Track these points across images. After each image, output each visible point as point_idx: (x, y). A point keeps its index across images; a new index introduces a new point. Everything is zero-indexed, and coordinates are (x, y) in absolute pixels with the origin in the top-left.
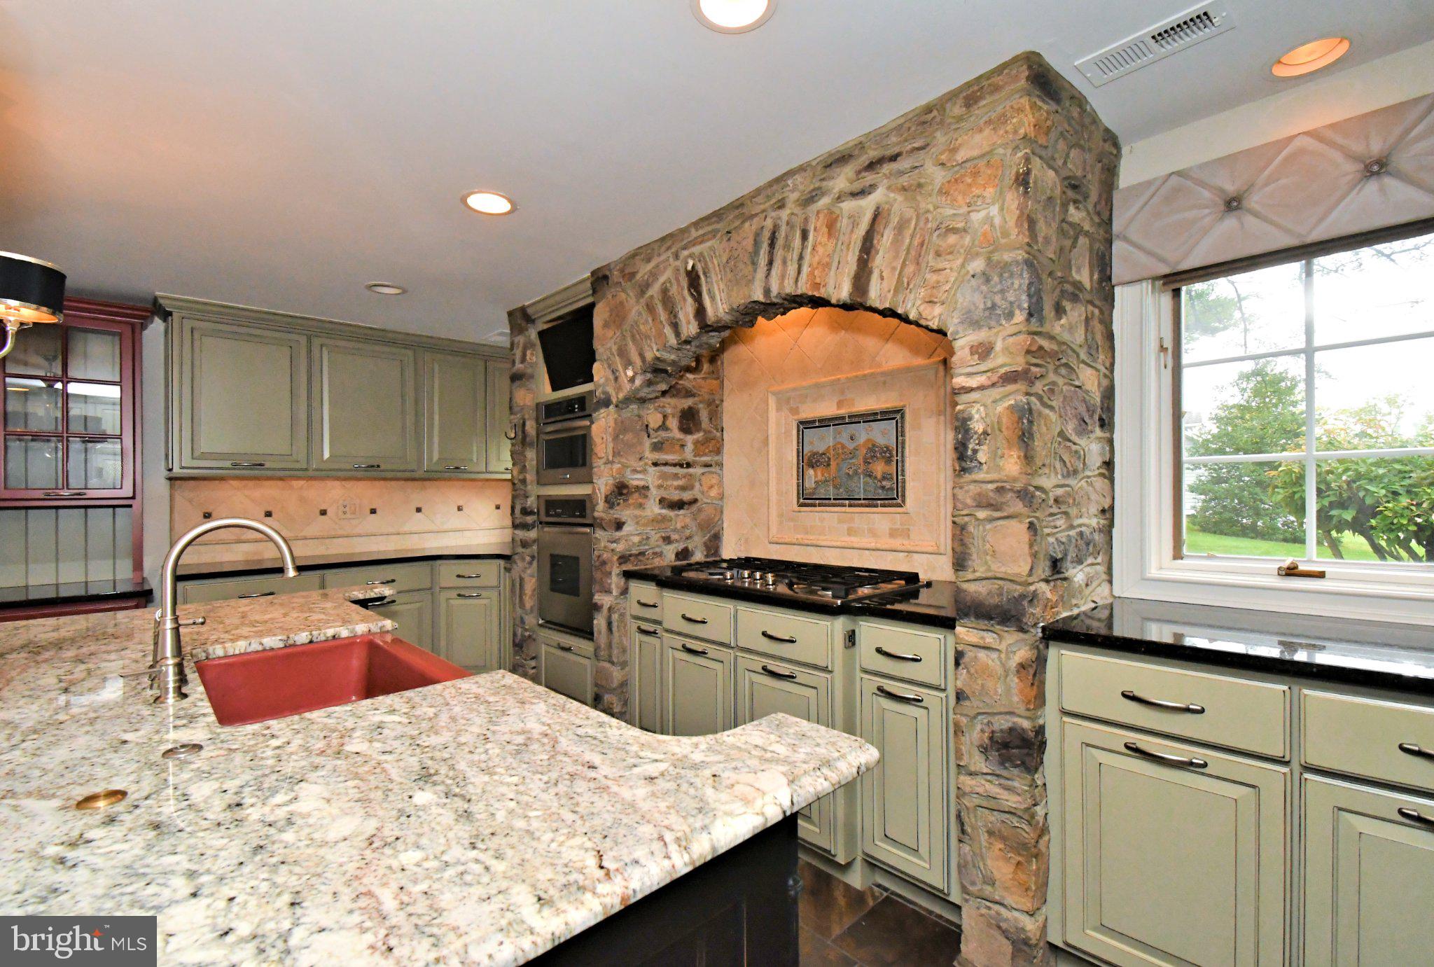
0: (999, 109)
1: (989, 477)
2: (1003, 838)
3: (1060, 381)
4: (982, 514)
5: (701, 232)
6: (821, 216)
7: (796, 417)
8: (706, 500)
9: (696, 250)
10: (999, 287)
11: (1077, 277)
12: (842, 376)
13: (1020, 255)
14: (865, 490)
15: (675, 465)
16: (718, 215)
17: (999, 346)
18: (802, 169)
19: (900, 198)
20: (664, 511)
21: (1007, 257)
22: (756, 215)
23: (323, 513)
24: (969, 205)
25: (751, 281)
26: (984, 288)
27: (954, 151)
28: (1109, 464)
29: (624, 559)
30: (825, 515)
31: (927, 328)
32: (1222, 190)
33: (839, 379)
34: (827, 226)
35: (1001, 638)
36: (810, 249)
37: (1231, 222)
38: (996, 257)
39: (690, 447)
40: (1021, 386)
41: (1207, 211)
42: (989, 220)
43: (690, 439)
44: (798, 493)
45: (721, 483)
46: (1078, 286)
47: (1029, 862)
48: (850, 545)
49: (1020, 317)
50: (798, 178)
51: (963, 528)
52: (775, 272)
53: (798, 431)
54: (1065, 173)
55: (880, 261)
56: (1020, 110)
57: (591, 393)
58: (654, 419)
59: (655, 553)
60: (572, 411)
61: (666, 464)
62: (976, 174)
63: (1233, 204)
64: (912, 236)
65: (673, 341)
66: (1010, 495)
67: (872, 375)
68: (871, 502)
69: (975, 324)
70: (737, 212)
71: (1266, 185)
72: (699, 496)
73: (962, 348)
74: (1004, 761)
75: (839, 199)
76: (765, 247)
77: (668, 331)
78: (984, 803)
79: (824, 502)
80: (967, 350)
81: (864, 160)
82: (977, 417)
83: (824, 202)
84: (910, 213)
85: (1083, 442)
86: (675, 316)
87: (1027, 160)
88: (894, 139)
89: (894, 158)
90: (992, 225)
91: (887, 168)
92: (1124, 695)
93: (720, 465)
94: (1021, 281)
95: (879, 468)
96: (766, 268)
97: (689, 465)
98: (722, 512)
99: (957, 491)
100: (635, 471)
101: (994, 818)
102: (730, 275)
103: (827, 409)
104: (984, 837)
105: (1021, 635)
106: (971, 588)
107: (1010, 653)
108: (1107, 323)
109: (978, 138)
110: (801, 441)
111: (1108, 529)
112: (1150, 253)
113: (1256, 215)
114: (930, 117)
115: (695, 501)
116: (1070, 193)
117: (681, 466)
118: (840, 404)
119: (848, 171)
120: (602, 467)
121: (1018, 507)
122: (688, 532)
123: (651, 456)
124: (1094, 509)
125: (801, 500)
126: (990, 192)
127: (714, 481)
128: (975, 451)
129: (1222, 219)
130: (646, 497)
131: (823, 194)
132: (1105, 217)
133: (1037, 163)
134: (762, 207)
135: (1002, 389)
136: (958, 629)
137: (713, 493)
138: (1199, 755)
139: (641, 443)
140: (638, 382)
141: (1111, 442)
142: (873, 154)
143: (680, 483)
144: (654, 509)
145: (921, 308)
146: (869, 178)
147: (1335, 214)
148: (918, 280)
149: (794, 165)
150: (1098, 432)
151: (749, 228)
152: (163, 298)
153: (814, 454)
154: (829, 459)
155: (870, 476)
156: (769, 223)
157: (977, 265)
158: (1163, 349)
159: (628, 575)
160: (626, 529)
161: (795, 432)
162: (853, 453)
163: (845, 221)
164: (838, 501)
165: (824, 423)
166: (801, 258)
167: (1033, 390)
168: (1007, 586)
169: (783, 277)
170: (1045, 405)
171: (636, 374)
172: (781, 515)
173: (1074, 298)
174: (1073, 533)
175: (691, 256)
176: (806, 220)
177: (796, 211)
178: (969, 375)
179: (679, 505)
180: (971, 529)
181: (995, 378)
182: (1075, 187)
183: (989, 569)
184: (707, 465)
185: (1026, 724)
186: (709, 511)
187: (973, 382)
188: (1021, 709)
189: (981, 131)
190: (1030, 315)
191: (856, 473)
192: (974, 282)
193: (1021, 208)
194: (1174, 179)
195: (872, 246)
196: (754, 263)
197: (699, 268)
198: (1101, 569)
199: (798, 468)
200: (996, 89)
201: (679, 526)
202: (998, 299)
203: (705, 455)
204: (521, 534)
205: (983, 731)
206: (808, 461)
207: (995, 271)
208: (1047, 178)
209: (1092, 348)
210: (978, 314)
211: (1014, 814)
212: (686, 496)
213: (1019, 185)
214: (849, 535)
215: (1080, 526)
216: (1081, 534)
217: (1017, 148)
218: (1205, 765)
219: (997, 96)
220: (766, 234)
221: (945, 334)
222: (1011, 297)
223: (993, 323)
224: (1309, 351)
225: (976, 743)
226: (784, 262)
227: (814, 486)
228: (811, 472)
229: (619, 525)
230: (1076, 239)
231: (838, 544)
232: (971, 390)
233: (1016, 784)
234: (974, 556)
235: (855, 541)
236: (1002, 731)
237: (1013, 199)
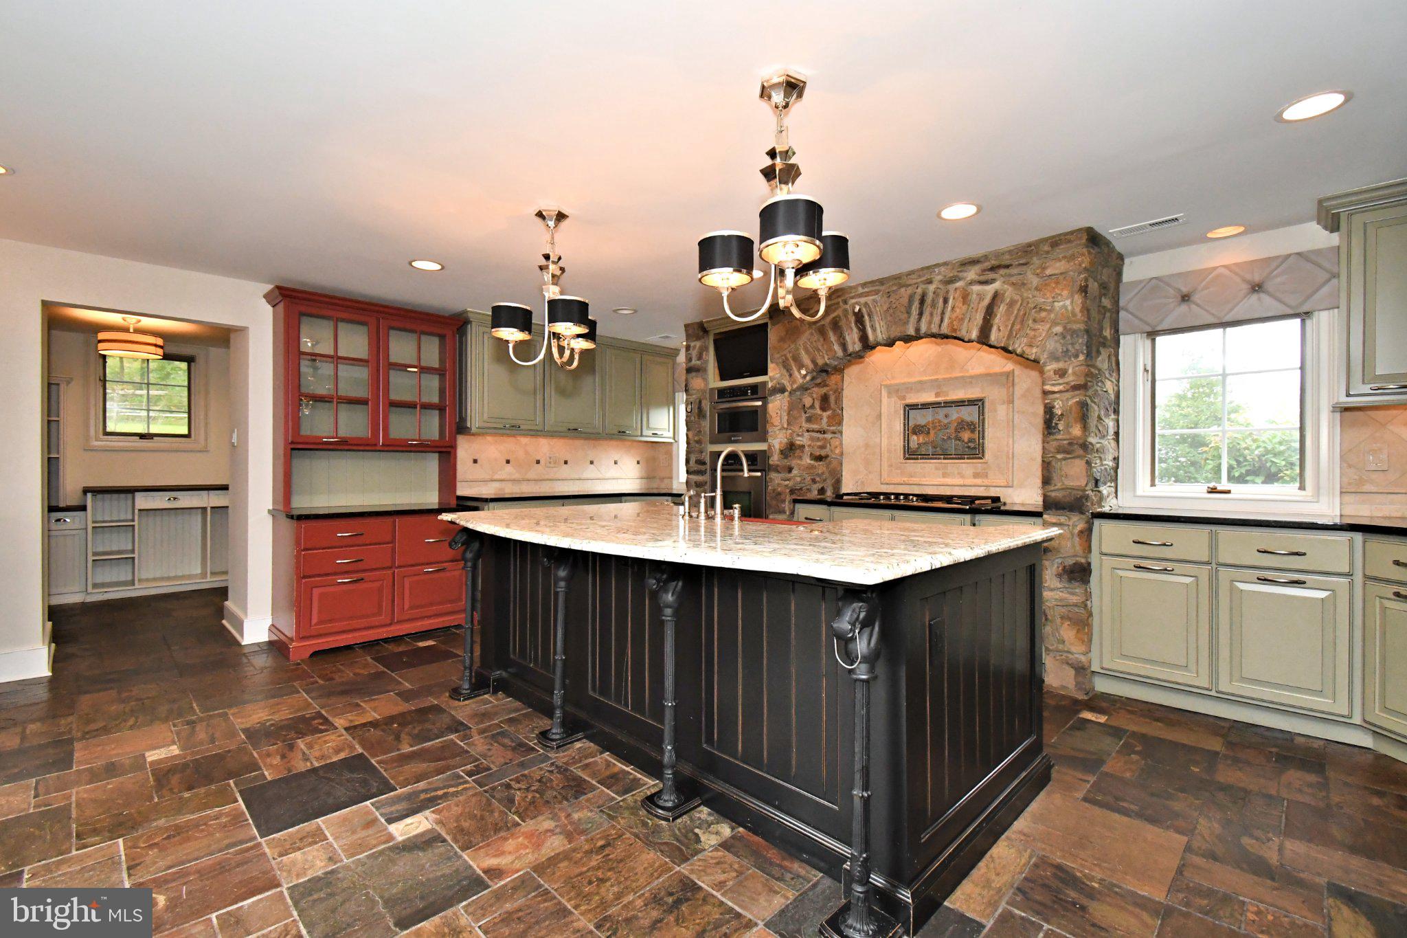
0: (1070, 252)
1: (1064, 437)
2: (1070, 619)
3: (1099, 388)
4: (1059, 456)
5: (866, 290)
6: (958, 292)
7: (903, 402)
8: (834, 456)
9: (863, 300)
10: (1070, 342)
11: (1105, 334)
12: (940, 377)
13: (1082, 326)
14: (955, 449)
15: (817, 432)
16: (881, 282)
17: (1070, 371)
18: (945, 264)
19: (1010, 289)
20: (812, 462)
21: (1075, 327)
22: (910, 285)
23: (538, 462)
24: (1053, 298)
25: (906, 323)
26: (1062, 341)
27: (1044, 269)
28: (1117, 434)
29: (792, 492)
30: (925, 465)
31: (1027, 359)
32: (1180, 290)
33: (938, 379)
34: (962, 298)
35: (1069, 519)
36: (949, 308)
37: (1184, 308)
38: (1069, 326)
39: (825, 420)
40: (1081, 392)
41: (1171, 300)
42: (1065, 307)
43: (825, 414)
44: (904, 451)
45: (841, 444)
46: (1105, 338)
47: (1084, 629)
48: (945, 483)
49: (1081, 357)
50: (942, 269)
51: (1049, 463)
52: (923, 320)
53: (905, 411)
54: (1100, 282)
55: (997, 321)
56: (1083, 255)
57: (765, 383)
58: (808, 401)
59: (808, 489)
60: (746, 394)
61: (813, 431)
62: (1057, 283)
63: (1185, 298)
64: (1019, 310)
65: (840, 353)
66: (1076, 446)
67: (962, 377)
68: (960, 457)
69: (1057, 359)
70: (896, 282)
71: (1202, 290)
72: (829, 453)
73: (1049, 371)
74: (1070, 580)
75: (972, 283)
76: (916, 305)
77: (837, 347)
78: (1059, 604)
79: (925, 456)
80: (1052, 373)
81: (987, 265)
82: (1057, 406)
83: (959, 284)
84: (1017, 297)
85: (1106, 420)
86: (844, 339)
87: (1086, 280)
88: (1007, 257)
89: (1007, 267)
90: (1066, 309)
91: (1002, 271)
92: (1134, 542)
93: (841, 433)
94: (1082, 340)
95: (966, 436)
96: (917, 317)
97: (824, 433)
98: (841, 464)
99: (1046, 445)
100: (798, 435)
101: (1063, 610)
102: (889, 318)
103: (929, 397)
104: (1058, 621)
105: (1082, 516)
106: (1053, 494)
107: (1074, 526)
108: (1117, 355)
109: (1058, 264)
110: (907, 418)
111: (1116, 469)
112: (1141, 320)
113: (1198, 305)
114: (1029, 249)
115: (827, 456)
116: (1103, 291)
117: (820, 432)
118: (937, 395)
119: (977, 268)
120: (778, 432)
121: (1081, 452)
122: (824, 476)
123: (806, 425)
124: (1111, 457)
125: (907, 456)
126: (1065, 293)
127: (837, 443)
128: (1057, 424)
129: (1180, 305)
130: (803, 452)
131: (960, 279)
132: (1116, 299)
133: (1091, 280)
134: (915, 281)
135: (1072, 393)
136: (1045, 516)
137: (837, 451)
138: (1169, 566)
139: (801, 416)
140: (808, 378)
141: (1117, 421)
142: (994, 262)
143: (819, 444)
144: (807, 461)
145: (1024, 349)
146: (991, 275)
147: (1236, 310)
148: (1022, 333)
149: (941, 261)
150: (1113, 416)
151: (905, 293)
152: (471, 312)
153: (916, 426)
154: (929, 429)
155: (959, 440)
156: (919, 291)
157: (1059, 329)
158: (1146, 370)
159: (795, 501)
160: (795, 472)
161: (902, 412)
162: (946, 427)
163: (974, 296)
164: (935, 456)
165: (925, 406)
166: (943, 313)
167: (1087, 394)
168: (1074, 492)
169: (930, 323)
170: (1092, 401)
171: (808, 373)
172: (891, 466)
173: (1104, 345)
174: (1103, 468)
175: (857, 303)
176: (947, 292)
177: (940, 286)
178: (1053, 385)
179: (819, 458)
180: (1053, 463)
181: (1068, 387)
182: (1105, 288)
183: (1063, 484)
184: (834, 433)
185: (1083, 561)
186: (835, 463)
187: (1056, 389)
188: (1081, 553)
189: (1060, 261)
190: (1087, 356)
191: (949, 438)
192: (1056, 338)
193: (1083, 304)
194: (1154, 281)
195: (992, 312)
196: (909, 313)
197: (864, 310)
198: (1113, 490)
199: (904, 435)
200: (1069, 241)
201: (820, 472)
202: (1070, 347)
203: (833, 426)
204: (695, 478)
205: (1058, 567)
206: (911, 430)
207: (1068, 333)
208: (1094, 286)
209: (1111, 370)
210: (1059, 353)
211: (1076, 606)
212: (823, 453)
213: (1082, 292)
214: (944, 477)
215: (1106, 465)
216: (1106, 469)
217: (1080, 273)
218: (1173, 570)
219: (1069, 245)
220: (917, 297)
221: (1038, 362)
222: (1077, 347)
223: (1067, 359)
224: (1224, 375)
225: (1055, 573)
226: (931, 314)
227: (917, 446)
228: (915, 437)
229: (790, 470)
230: (1105, 314)
231: (936, 483)
232: (1054, 392)
233: (1077, 591)
234: (1055, 478)
235: (949, 481)
236: (1070, 565)
237: (1078, 299)
